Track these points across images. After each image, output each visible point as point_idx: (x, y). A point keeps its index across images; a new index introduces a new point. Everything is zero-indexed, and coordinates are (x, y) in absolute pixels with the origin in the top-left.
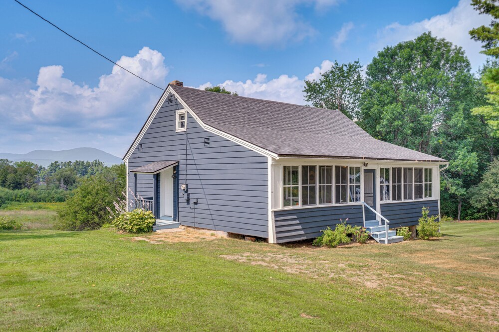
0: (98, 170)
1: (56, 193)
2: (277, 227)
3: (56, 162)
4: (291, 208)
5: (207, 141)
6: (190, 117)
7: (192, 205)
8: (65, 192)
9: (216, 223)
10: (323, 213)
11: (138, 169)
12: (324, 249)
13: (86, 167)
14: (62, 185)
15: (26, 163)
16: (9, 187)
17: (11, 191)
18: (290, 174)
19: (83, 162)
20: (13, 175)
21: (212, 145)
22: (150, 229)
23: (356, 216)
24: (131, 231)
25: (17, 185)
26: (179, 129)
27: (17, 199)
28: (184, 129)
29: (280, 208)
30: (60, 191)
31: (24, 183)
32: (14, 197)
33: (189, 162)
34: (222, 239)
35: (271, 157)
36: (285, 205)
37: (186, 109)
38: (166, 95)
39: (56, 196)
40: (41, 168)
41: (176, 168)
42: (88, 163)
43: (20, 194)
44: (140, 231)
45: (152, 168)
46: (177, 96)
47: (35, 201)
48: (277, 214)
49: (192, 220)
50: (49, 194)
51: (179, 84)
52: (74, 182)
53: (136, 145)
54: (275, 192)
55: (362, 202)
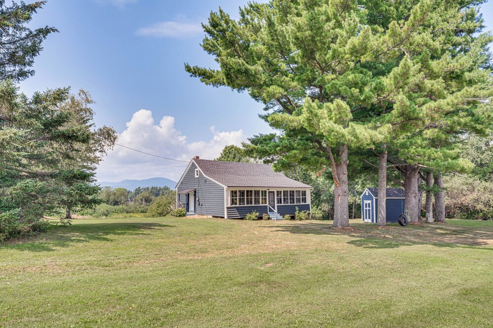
0: (166, 193)
1: (140, 207)
2: (228, 213)
3: (139, 188)
4: (234, 206)
5: (205, 181)
6: (200, 172)
7: (200, 206)
8: (146, 207)
9: (208, 212)
10: (247, 208)
11: (180, 192)
12: (247, 221)
13: (159, 191)
14: (144, 202)
15: (121, 189)
16: (111, 204)
17: (113, 207)
18: (234, 193)
19: (157, 188)
20: (113, 197)
21: (207, 183)
22: (184, 215)
23: (263, 210)
24: (177, 216)
25: (116, 203)
26: (196, 176)
27: (116, 211)
28: (198, 176)
29: (229, 206)
30: (142, 206)
31: (120, 202)
32: (114, 211)
33: (200, 189)
34: (210, 218)
35: (225, 187)
36: (231, 205)
37: (199, 169)
38: (191, 164)
39: (140, 210)
40: (129, 192)
41: (195, 192)
42: (160, 188)
43: (118, 208)
44: (180, 216)
45: (186, 192)
46: (195, 163)
47: (127, 212)
48: (228, 208)
49: (200, 212)
50: (136, 208)
51: (198, 157)
52: (151, 201)
53: (180, 182)
54: (227, 200)
55: (267, 204)
